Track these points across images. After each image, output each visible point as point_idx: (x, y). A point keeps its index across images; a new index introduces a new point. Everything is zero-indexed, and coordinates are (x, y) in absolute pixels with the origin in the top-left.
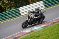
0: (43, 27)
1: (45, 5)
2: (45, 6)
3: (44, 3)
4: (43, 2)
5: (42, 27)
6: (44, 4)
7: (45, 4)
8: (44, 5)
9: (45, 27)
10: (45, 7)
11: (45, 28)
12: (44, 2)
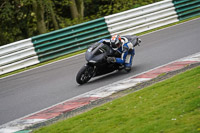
0: (31, 128)
1: (39, 51)
2: (38, 54)
3: (34, 45)
4: (33, 41)
5: (27, 128)
6: (36, 50)
7: (40, 48)
8: (35, 53)
9: (37, 125)
10: (39, 59)
11: (37, 129)
12: (36, 42)
